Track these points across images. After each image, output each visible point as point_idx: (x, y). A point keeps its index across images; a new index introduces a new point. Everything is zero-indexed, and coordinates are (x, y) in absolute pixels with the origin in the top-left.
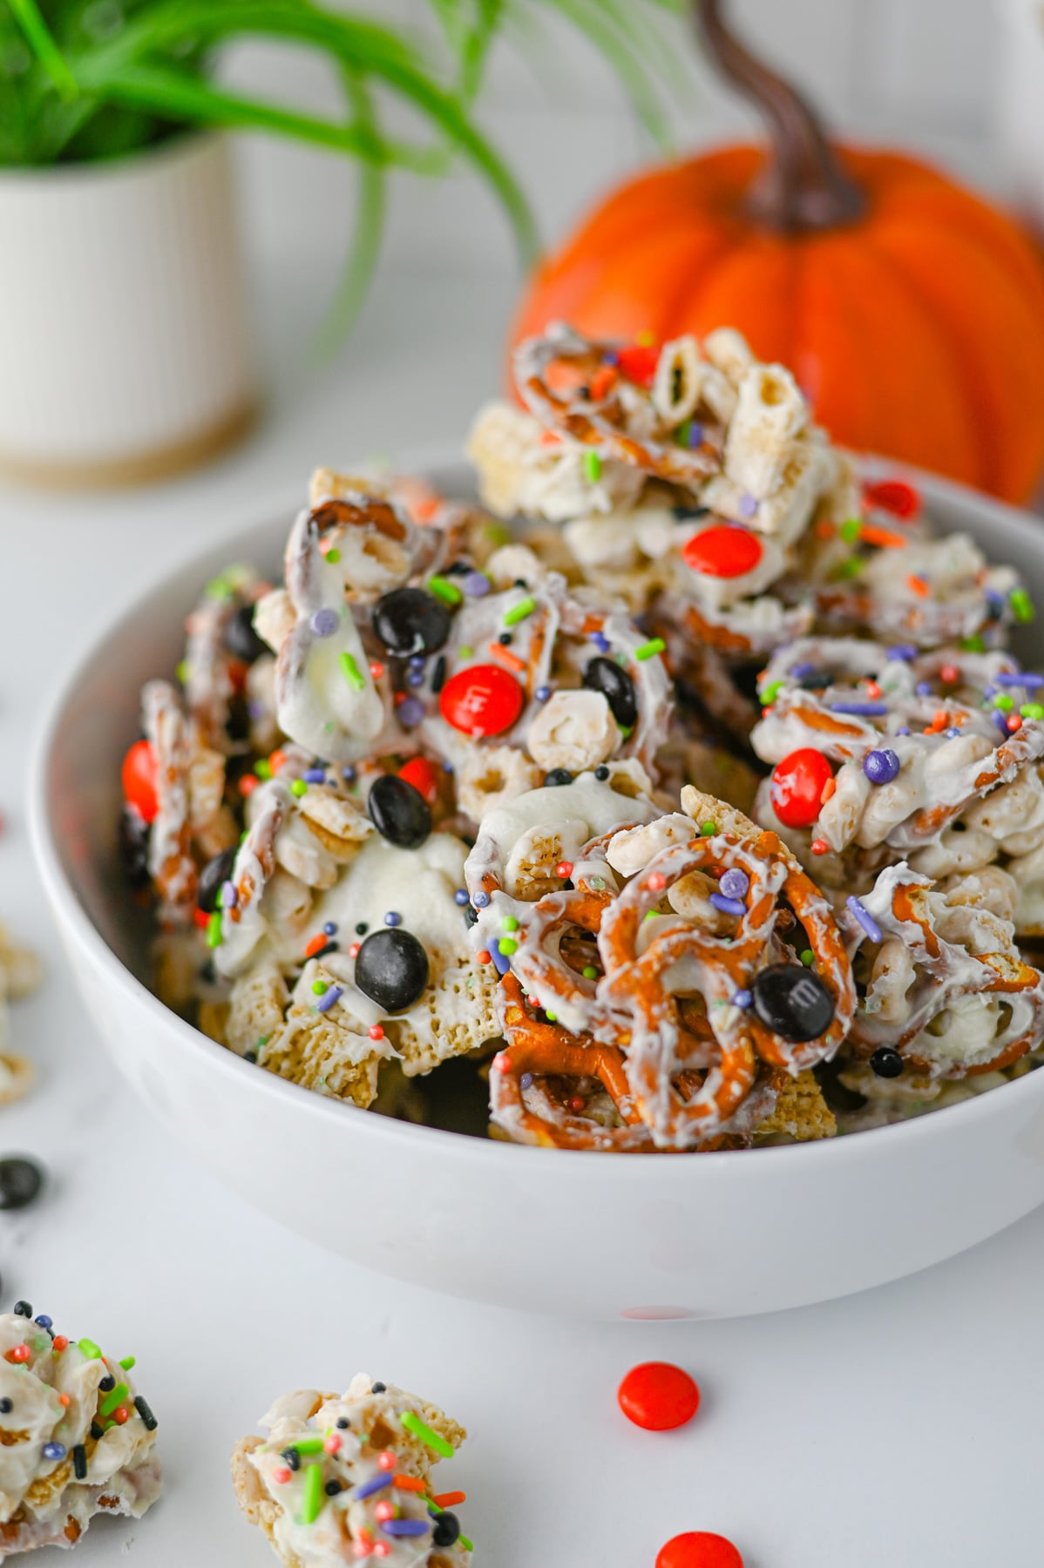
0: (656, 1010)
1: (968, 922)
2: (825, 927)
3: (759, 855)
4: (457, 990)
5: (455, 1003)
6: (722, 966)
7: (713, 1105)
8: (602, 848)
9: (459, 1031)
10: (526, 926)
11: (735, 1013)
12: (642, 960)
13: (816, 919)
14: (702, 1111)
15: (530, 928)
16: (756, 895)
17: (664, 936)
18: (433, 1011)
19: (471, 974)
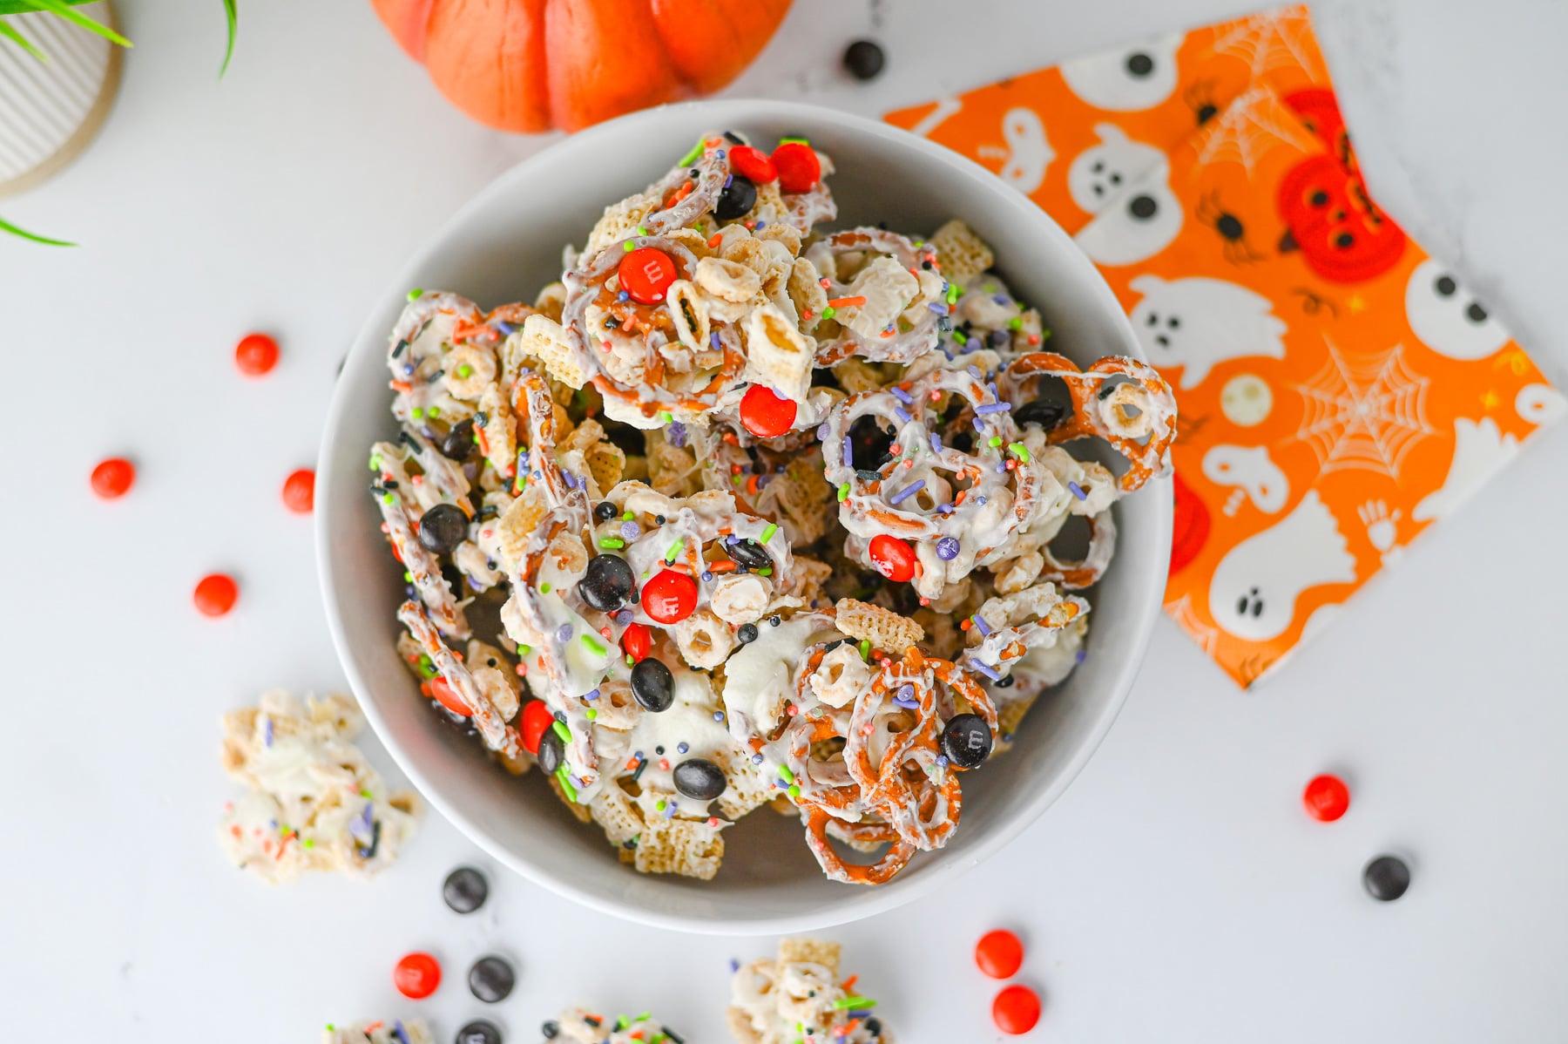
0: (902, 800)
1: (1031, 607)
2: (965, 684)
3: (914, 673)
4: (744, 772)
5: (748, 781)
6: (923, 747)
7: (950, 822)
8: (807, 685)
9: (758, 795)
10: (798, 775)
11: (941, 771)
12: (883, 779)
13: (958, 683)
14: (945, 827)
15: (801, 774)
16: (922, 695)
17: (889, 759)
18: (736, 788)
19: (748, 759)
